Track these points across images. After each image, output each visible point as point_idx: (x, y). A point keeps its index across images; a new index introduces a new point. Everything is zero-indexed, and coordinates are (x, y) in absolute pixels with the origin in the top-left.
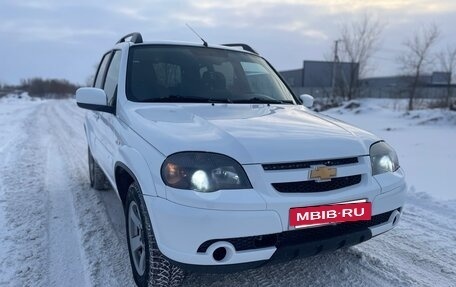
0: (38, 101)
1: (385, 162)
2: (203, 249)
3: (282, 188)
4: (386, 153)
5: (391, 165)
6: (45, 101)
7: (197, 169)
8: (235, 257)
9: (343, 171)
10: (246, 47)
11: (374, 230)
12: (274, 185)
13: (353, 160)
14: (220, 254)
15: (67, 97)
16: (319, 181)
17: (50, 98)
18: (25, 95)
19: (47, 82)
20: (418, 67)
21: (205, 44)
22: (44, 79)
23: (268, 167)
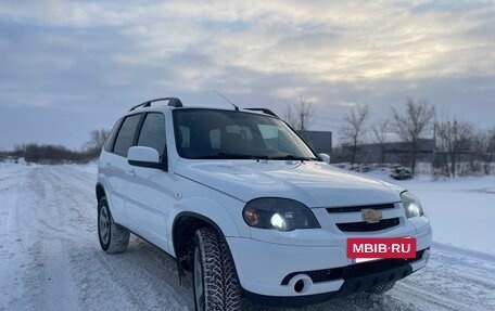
0: (34, 165)
1: (412, 208)
2: (286, 282)
3: (344, 227)
4: (412, 201)
5: (417, 210)
6: (40, 166)
7: (274, 213)
8: (312, 289)
9: (387, 214)
10: (266, 111)
11: (414, 266)
12: (338, 225)
13: (390, 206)
14: (300, 286)
15: (62, 163)
16: (371, 222)
17: (45, 163)
18: (22, 160)
19: (43, 148)
20: (355, 137)
21: (237, 108)
22: (40, 145)
23: (331, 210)
